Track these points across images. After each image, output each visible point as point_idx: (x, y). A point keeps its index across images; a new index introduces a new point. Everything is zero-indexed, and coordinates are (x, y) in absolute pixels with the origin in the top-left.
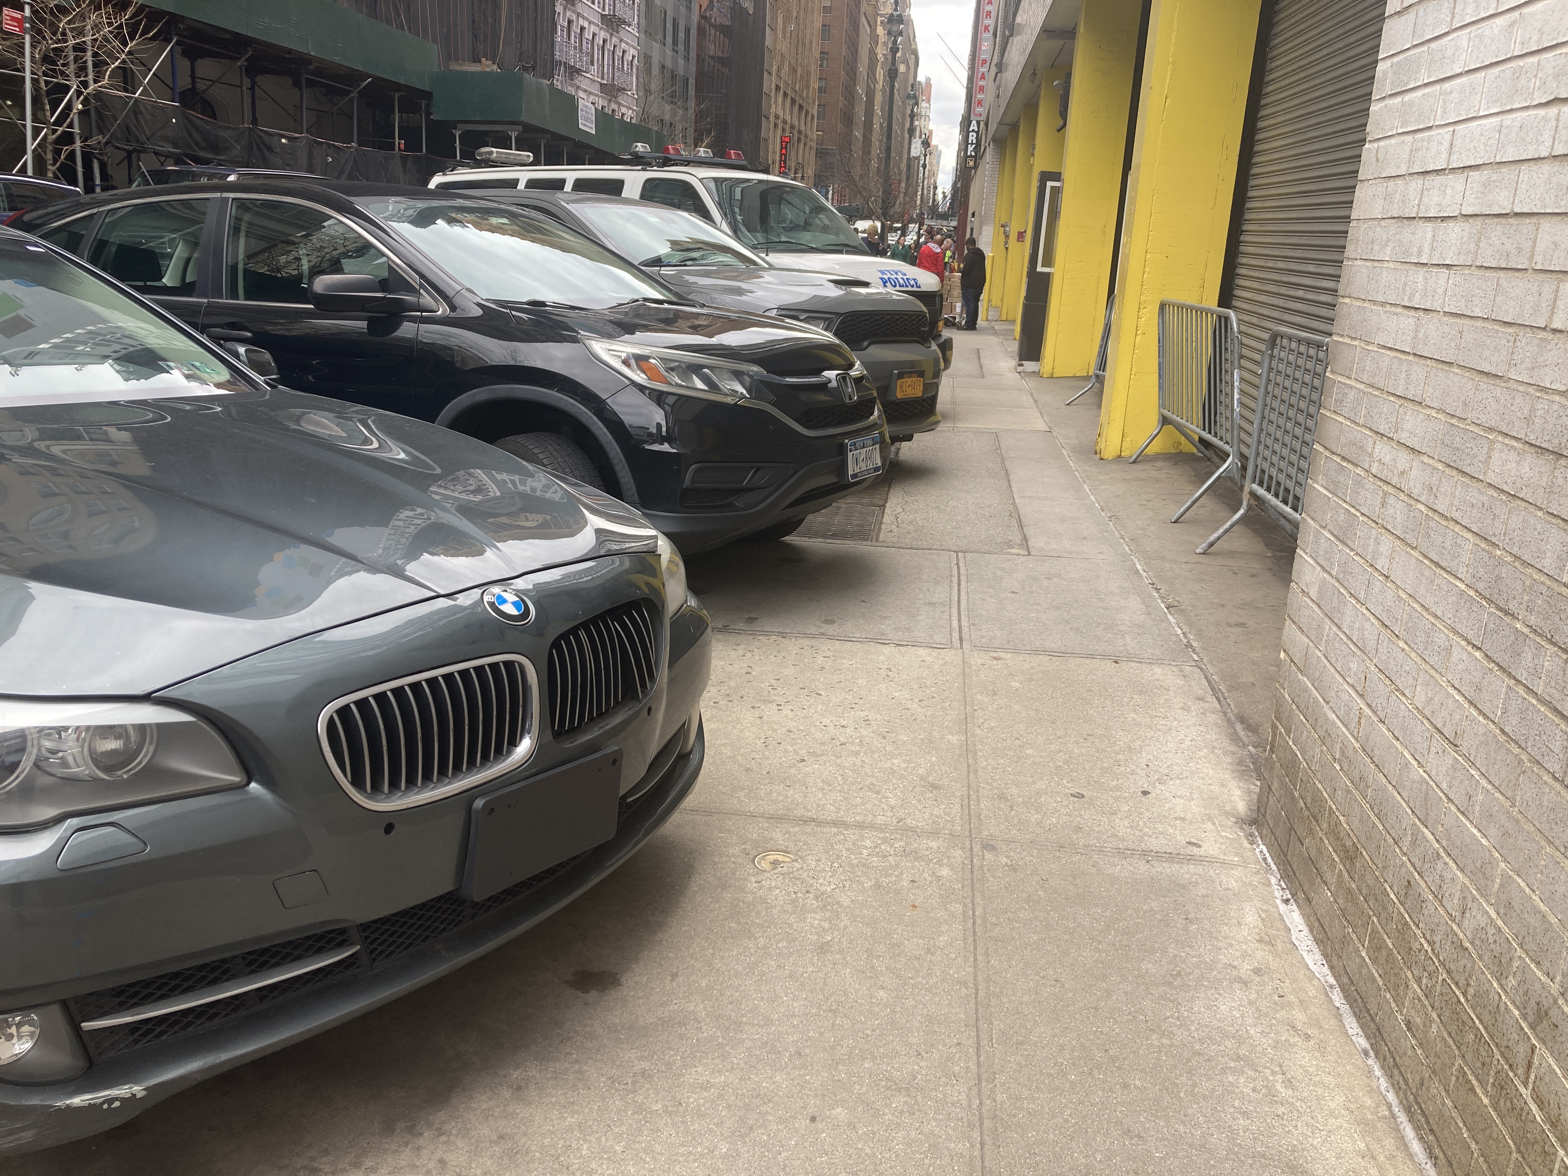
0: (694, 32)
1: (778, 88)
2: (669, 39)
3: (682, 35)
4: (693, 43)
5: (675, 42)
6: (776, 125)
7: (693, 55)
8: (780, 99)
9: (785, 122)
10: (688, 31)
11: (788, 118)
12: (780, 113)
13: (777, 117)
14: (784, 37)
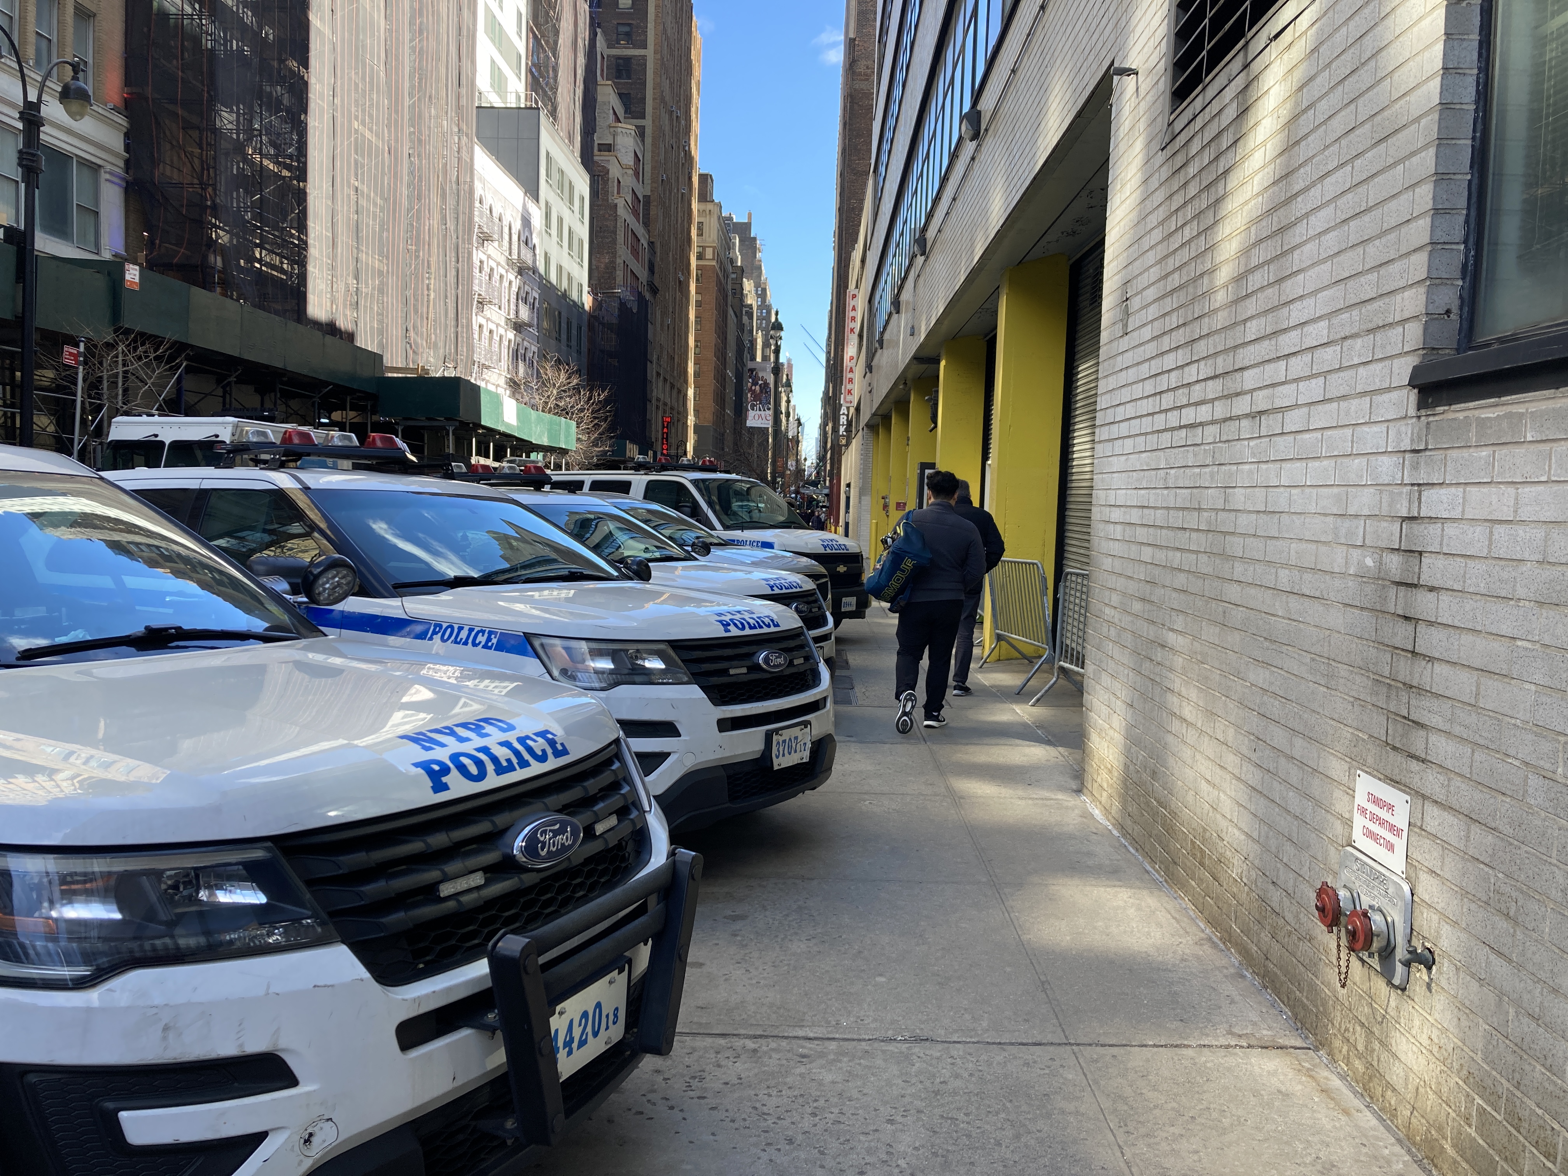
0: (584, 329)
1: (658, 374)
2: (564, 336)
3: (574, 332)
4: (584, 339)
5: (569, 339)
6: (658, 407)
7: (584, 349)
8: (661, 384)
9: (665, 404)
10: (579, 328)
11: (668, 401)
12: (661, 396)
13: (658, 400)
14: (662, 329)
